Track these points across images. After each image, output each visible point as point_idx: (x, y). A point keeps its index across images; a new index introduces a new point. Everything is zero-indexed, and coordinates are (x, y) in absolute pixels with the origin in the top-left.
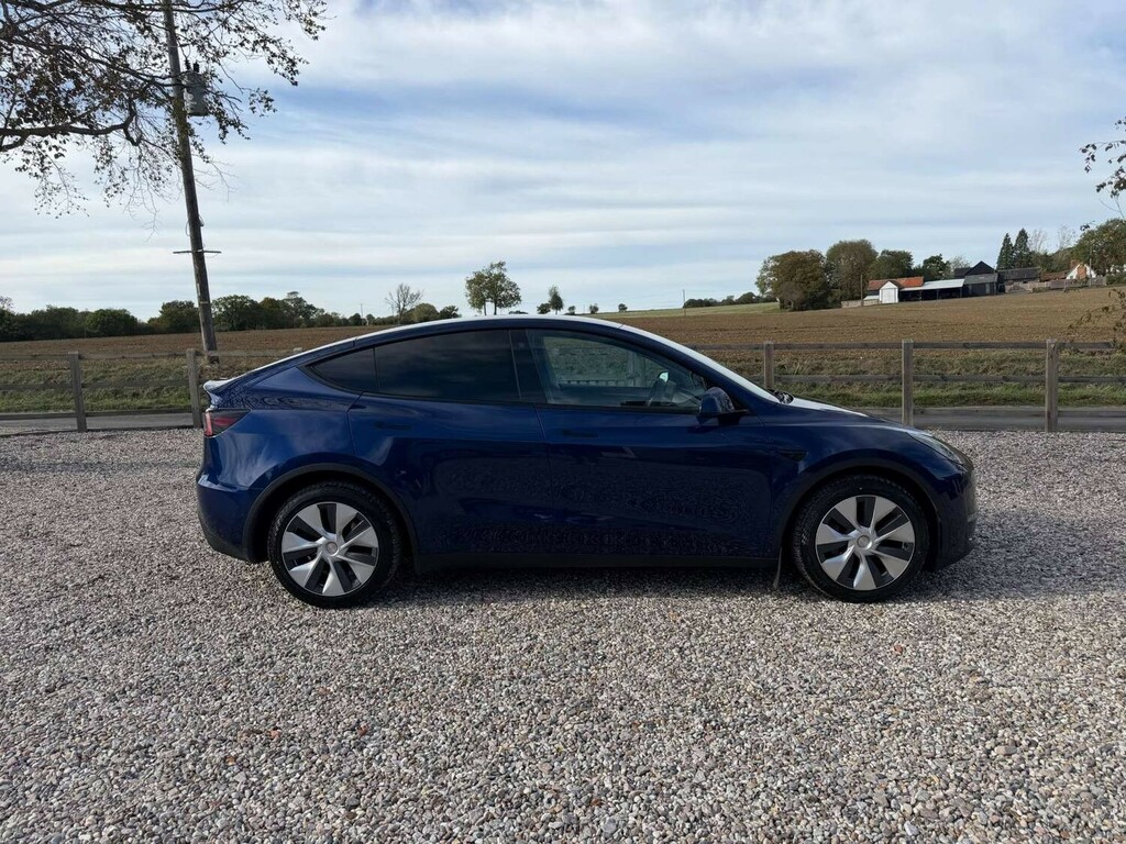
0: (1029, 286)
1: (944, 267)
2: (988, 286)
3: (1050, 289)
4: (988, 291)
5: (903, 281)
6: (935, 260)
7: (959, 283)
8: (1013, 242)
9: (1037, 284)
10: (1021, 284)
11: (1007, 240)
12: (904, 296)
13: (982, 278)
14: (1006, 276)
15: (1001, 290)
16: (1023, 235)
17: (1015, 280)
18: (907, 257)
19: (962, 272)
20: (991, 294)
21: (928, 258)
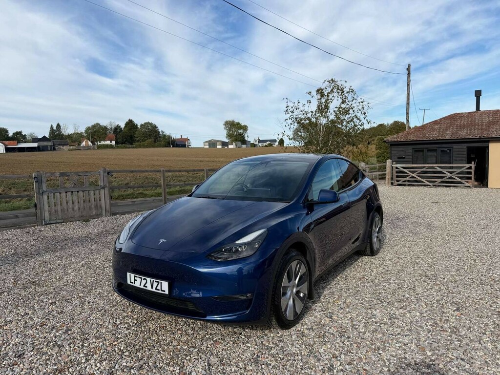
0: (66, 148)
1: (24, 137)
2: (49, 147)
3: (75, 149)
4: (49, 149)
5: (7, 142)
6: (19, 133)
7: (35, 145)
8: (55, 128)
9: (68, 147)
10: (61, 147)
11: (52, 127)
12: (8, 150)
13: (46, 143)
14: (55, 143)
15: (54, 149)
16: (58, 126)
17: (59, 145)
18: (6, 131)
19: (35, 140)
20: (51, 150)
21: (15, 132)
